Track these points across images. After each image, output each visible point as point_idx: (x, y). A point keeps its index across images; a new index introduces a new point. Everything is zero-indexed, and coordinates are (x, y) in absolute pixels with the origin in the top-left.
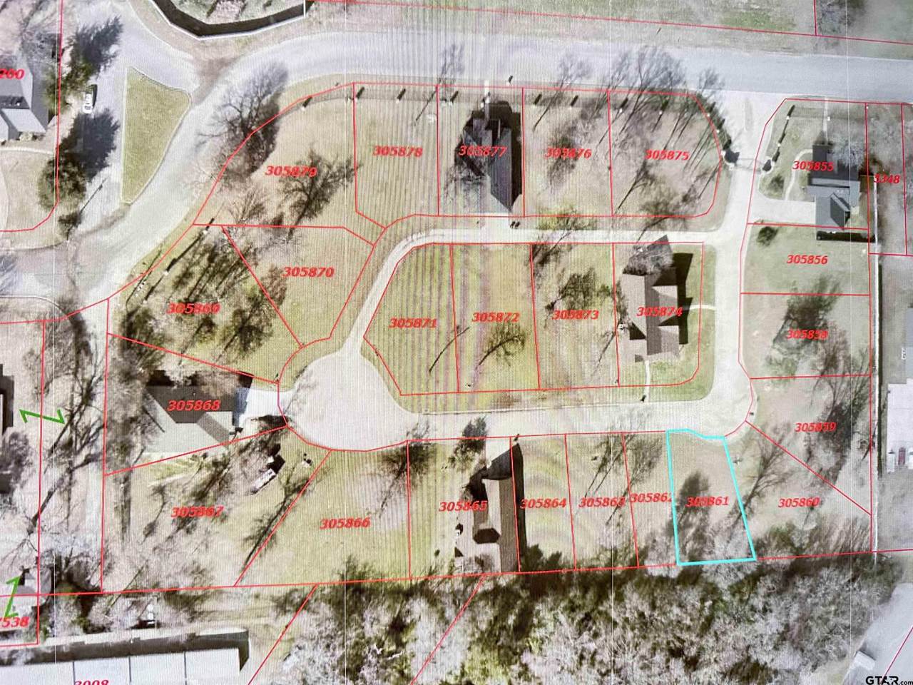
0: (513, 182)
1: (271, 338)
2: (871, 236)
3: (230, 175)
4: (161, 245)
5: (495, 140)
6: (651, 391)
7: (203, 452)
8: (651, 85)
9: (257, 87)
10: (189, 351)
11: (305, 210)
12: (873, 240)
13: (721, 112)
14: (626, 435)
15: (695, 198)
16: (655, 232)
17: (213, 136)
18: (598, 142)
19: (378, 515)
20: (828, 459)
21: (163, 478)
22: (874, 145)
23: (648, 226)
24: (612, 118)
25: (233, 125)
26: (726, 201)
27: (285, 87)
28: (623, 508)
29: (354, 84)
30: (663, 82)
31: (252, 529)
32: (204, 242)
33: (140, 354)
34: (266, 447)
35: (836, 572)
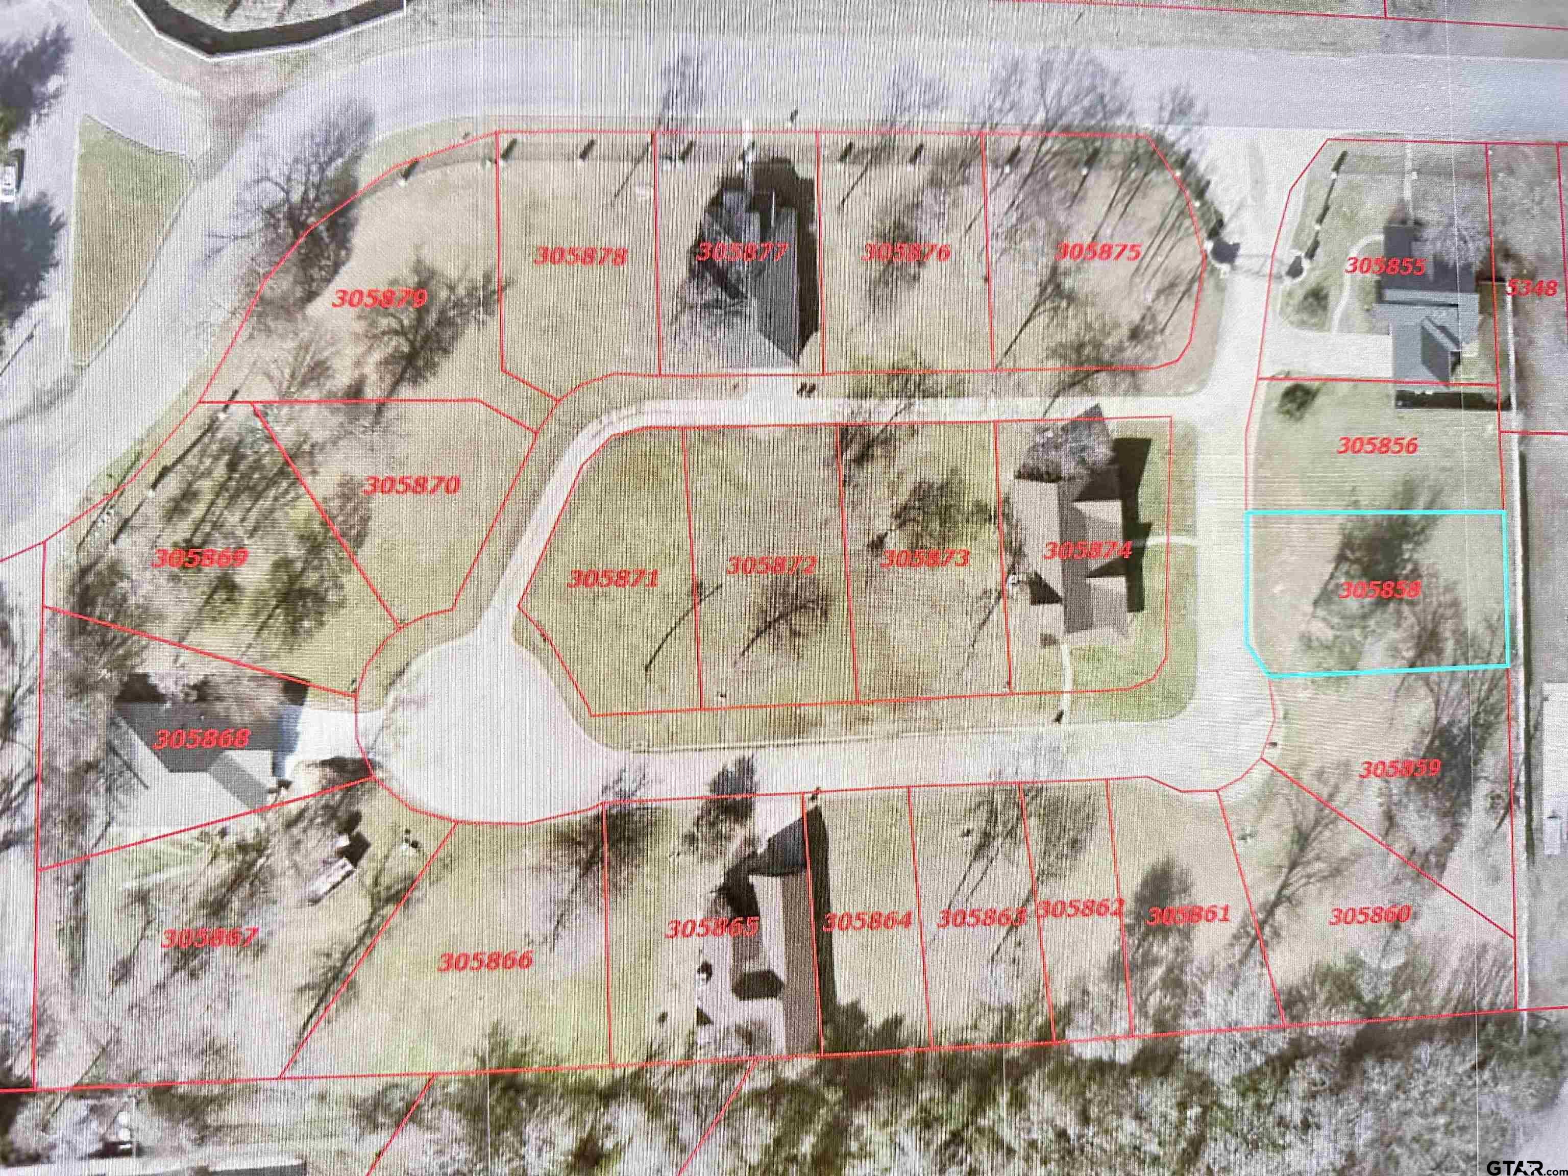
0: (802, 309)
1: (342, 611)
2: (1502, 397)
3: (268, 309)
4: (142, 441)
5: (765, 232)
6: (1074, 702)
7: (220, 826)
8: (1065, 121)
9: (318, 145)
10: (193, 639)
11: (404, 371)
12: (1506, 406)
13: (1202, 167)
14: (1026, 787)
15: (1154, 332)
16: (1077, 399)
17: (236, 238)
18: (963, 230)
19: (549, 945)
20: (1426, 829)
21: (146, 874)
22: (1504, 223)
23: (1063, 389)
24: (990, 182)
25: (273, 216)
26: (1215, 337)
27: (371, 143)
28: (1023, 929)
29: (497, 133)
30: (1089, 113)
31: (311, 971)
32: (220, 435)
33: (104, 645)
34: (333, 816)
35: (1448, 1050)
